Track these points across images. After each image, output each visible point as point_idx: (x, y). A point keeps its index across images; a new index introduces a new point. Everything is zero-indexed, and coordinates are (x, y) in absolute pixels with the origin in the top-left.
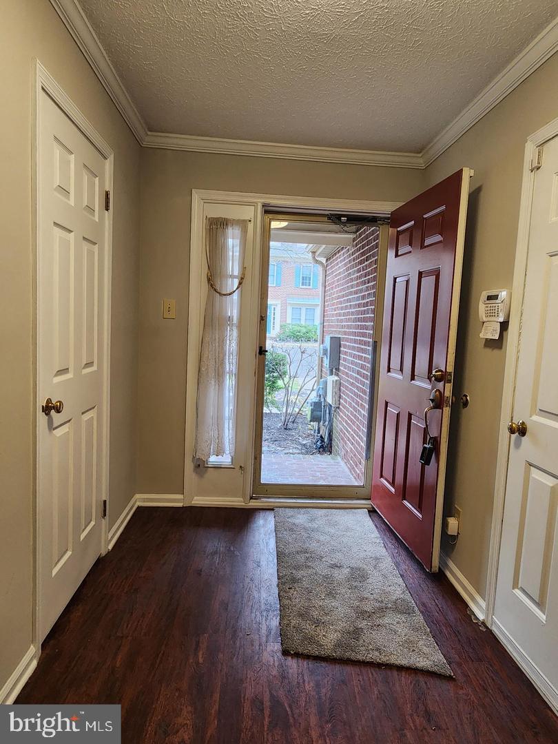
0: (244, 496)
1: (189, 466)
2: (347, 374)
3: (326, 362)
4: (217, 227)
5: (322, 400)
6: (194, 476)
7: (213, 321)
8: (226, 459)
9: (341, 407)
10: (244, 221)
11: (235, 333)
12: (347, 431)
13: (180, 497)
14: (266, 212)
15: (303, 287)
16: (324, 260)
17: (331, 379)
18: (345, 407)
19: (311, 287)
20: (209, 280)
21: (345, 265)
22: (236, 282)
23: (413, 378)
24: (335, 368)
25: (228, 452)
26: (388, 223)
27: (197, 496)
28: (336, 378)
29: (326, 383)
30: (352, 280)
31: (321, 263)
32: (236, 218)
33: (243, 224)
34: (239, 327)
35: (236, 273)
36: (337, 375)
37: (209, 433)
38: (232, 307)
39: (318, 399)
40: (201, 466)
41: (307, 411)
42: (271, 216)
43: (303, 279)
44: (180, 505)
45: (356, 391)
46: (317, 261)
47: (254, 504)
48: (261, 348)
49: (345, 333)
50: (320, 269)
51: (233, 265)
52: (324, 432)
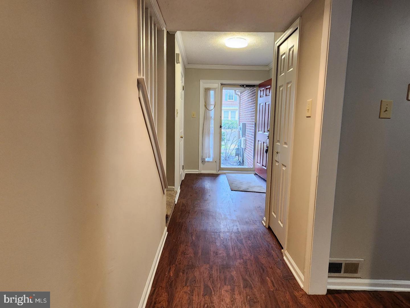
0: (216, 170)
1: (200, 161)
2: (248, 136)
3: (241, 132)
4: (207, 90)
5: (240, 148)
6: (202, 164)
7: (206, 118)
8: (211, 160)
9: (246, 148)
10: (215, 88)
11: (213, 121)
12: (249, 156)
13: (198, 170)
14: (221, 85)
15: (229, 100)
16: (239, 93)
17: (243, 139)
18: (248, 148)
19: (233, 100)
20: (205, 106)
21: (247, 96)
22: (213, 106)
23: (264, 132)
24: (244, 134)
25: (211, 157)
26: (258, 87)
27: (203, 170)
28: (245, 138)
29: (241, 140)
30: (249, 102)
31: (238, 95)
32: (213, 87)
33: (214, 89)
34: (214, 119)
35: (213, 104)
36: (245, 137)
37: (206, 151)
38: (212, 114)
39: (238, 147)
40: (203, 161)
41: (234, 152)
42: (223, 86)
43: (229, 97)
44: (198, 173)
45: (251, 141)
46: (236, 94)
47: (219, 173)
48: (220, 126)
49: (248, 121)
50: (238, 97)
51: (212, 101)
52: (241, 159)
